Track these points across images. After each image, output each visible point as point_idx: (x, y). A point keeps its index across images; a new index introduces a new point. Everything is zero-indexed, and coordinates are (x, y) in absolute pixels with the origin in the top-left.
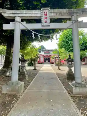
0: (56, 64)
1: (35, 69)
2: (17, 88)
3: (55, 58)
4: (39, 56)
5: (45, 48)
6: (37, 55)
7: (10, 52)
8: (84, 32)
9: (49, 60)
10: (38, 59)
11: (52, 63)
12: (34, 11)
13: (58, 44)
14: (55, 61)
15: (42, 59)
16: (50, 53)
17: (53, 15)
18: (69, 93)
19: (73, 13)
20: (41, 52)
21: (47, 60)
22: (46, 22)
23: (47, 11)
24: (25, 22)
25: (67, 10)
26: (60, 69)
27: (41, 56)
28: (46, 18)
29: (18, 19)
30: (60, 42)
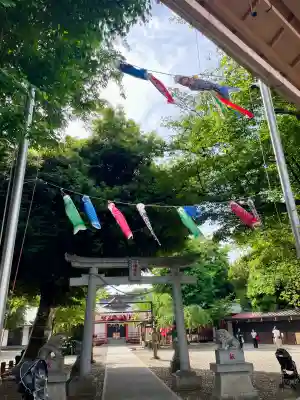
9: (123, 332)
11: (136, 342)
15: (100, 330)
21: (117, 331)
29: (95, 271)
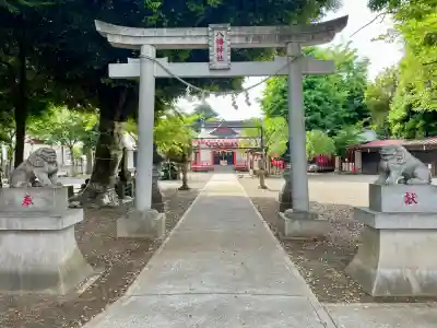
0: (255, 172)
1: (185, 188)
2: (153, 224)
3: (253, 151)
4: (195, 144)
5: (216, 115)
6: (189, 142)
7: (112, 133)
8: (356, 57)
9: (231, 159)
10: (193, 154)
11: (244, 170)
12: (189, 31)
13: (263, 102)
14: (252, 163)
15: (206, 157)
16: (236, 134)
17: (237, 40)
18: (277, 235)
19: (289, 37)
20: (203, 130)
21: (224, 158)
22: (220, 59)
23: (223, 32)
24: (166, 59)
25: (274, 28)
26: (265, 188)
27: (202, 146)
28: (220, 50)
29: (148, 52)
30: (271, 94)
